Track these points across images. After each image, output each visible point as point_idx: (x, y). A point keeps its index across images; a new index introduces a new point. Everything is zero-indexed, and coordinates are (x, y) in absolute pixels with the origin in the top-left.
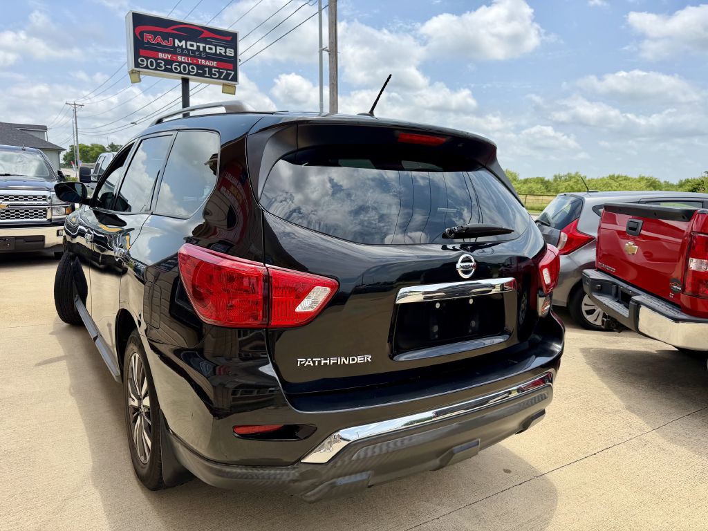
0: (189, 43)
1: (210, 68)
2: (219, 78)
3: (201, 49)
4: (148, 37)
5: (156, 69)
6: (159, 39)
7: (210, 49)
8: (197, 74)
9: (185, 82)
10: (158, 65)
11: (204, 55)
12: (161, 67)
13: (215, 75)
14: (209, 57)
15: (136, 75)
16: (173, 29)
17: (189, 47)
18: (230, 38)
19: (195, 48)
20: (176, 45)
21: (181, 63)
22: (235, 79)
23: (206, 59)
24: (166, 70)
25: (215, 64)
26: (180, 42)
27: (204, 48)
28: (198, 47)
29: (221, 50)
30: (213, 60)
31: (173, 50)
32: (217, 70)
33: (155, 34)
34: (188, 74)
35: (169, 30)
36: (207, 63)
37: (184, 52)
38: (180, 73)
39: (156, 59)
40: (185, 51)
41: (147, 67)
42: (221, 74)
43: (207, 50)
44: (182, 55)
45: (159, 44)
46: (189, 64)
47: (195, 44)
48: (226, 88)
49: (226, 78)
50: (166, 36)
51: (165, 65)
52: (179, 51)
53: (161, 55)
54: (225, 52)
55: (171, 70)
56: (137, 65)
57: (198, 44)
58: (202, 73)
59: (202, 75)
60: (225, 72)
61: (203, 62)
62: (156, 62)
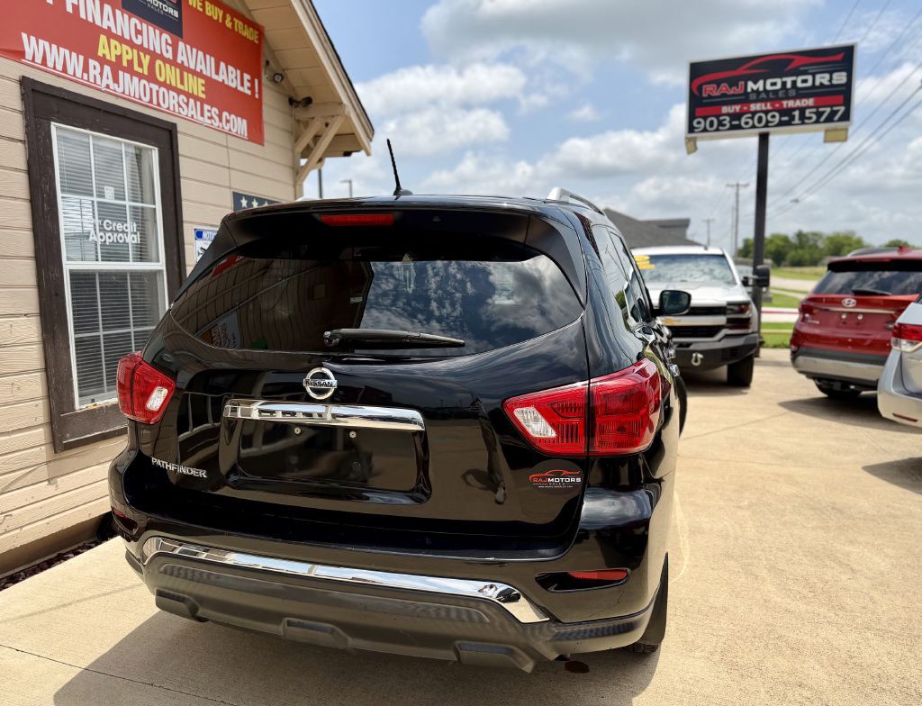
0: (769, 82)
1: (802, 110)
2: (817, 122)
3: (789, 86)
4: (710, 90)
5: (717, 130)
6: (724, 88)
7: (805, 81)
8: (781, 124)
9: (764, 139)
10: (721, 124)
11: (793, 93)
12: (725, 125)
13: (810, 118)
14: (801, 93)
15: (692, 143)
16: (746, 69)
17: (769, 87)
18: (839, 57)
19: (779, 86)
20: (749, 90)
21: (754, 113)
22: (846, 117)
23: (794, 98)
24: (733, 127)
25: (811, 102)
26: (755, 83)
27: (794, 83)
28: (784, 84)
29: (822, 79)
30: (807, 96)
31: (745, 98)
32: (814, 110)
33: (718, 83)
34: (766, 126)
35: (740, 71)
36: (798, 103)
37: (759, 96)
38: (754, 127)
39: (717, 117)
40: (764, 96)
41: (705, 130)
42: (819, 114)
43: (799, 85)
44: (756, 101)
45: (724, 95)
46: (766, 112)
47: (779, 81)
48: (831, 135)
49: (830, 119)
50: (733, 82)
51: (730, 122)
52: (753, 97)
53: (725, 109)
54: (831, 80)
55: (739, 127)
56: (691, 129)
57: (784, 79)
58: (787, 118)
59: (788, 123)
60: (828, 110)
61: (791, 104)
62: (719, 120)
